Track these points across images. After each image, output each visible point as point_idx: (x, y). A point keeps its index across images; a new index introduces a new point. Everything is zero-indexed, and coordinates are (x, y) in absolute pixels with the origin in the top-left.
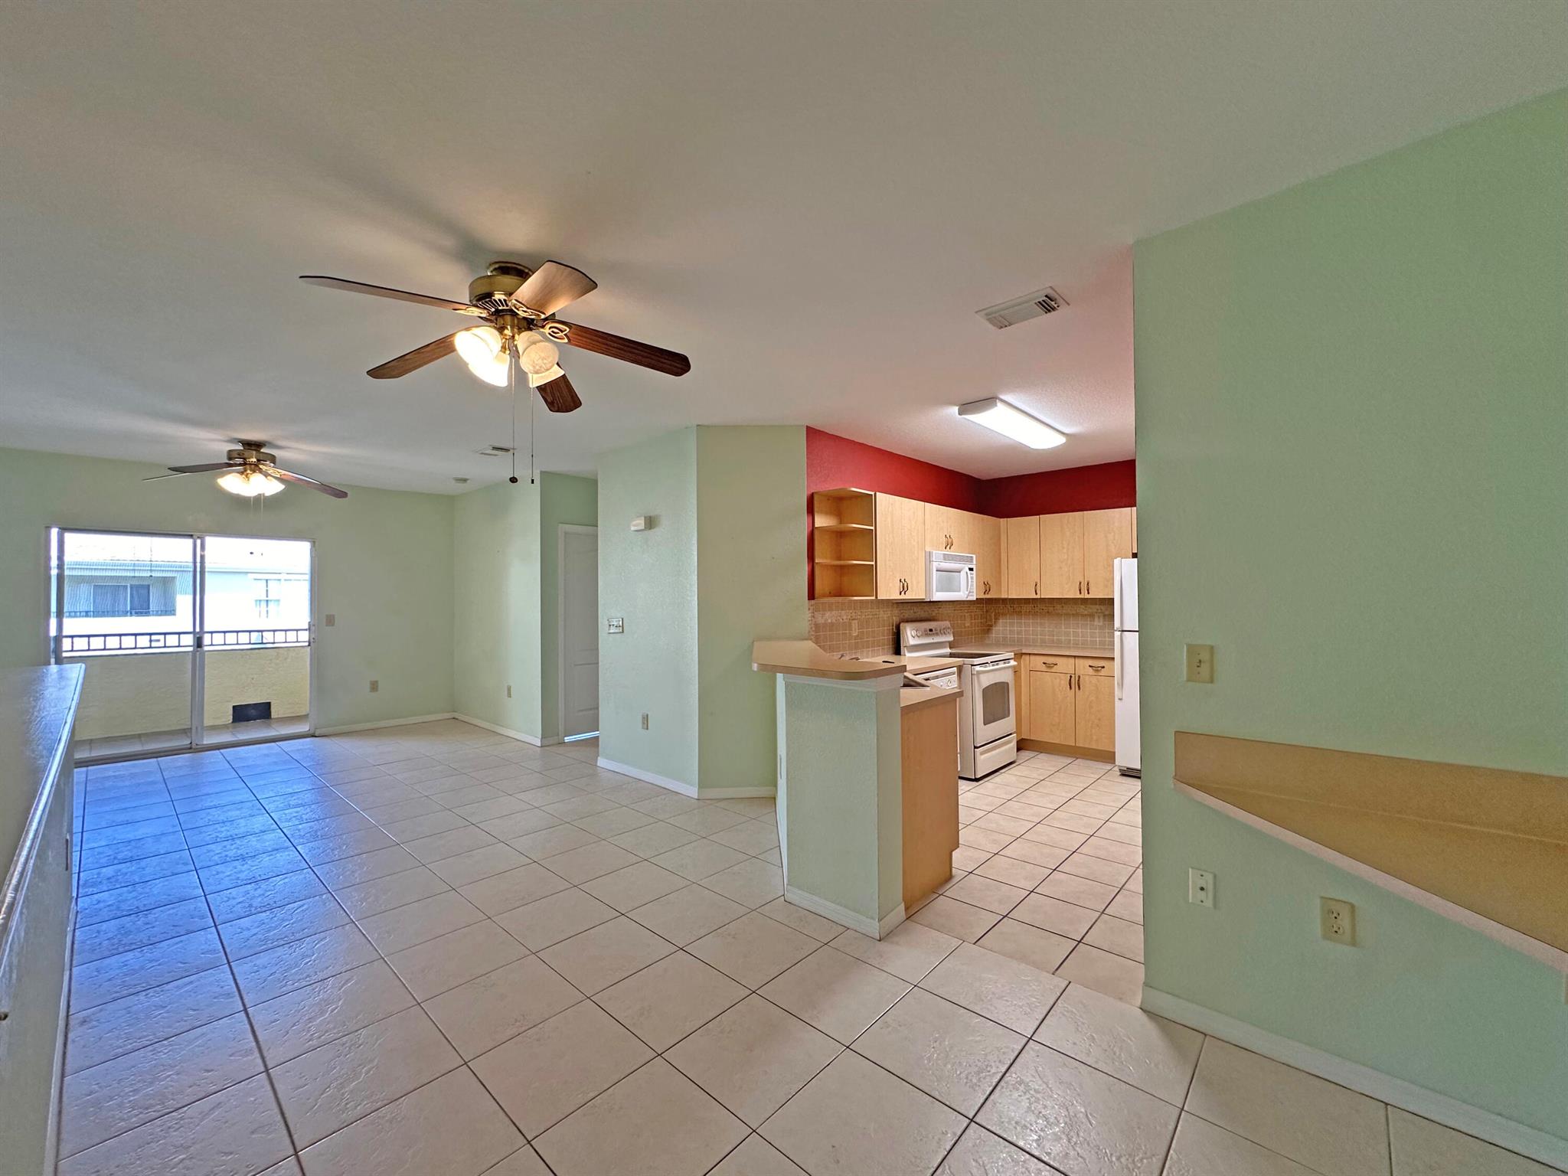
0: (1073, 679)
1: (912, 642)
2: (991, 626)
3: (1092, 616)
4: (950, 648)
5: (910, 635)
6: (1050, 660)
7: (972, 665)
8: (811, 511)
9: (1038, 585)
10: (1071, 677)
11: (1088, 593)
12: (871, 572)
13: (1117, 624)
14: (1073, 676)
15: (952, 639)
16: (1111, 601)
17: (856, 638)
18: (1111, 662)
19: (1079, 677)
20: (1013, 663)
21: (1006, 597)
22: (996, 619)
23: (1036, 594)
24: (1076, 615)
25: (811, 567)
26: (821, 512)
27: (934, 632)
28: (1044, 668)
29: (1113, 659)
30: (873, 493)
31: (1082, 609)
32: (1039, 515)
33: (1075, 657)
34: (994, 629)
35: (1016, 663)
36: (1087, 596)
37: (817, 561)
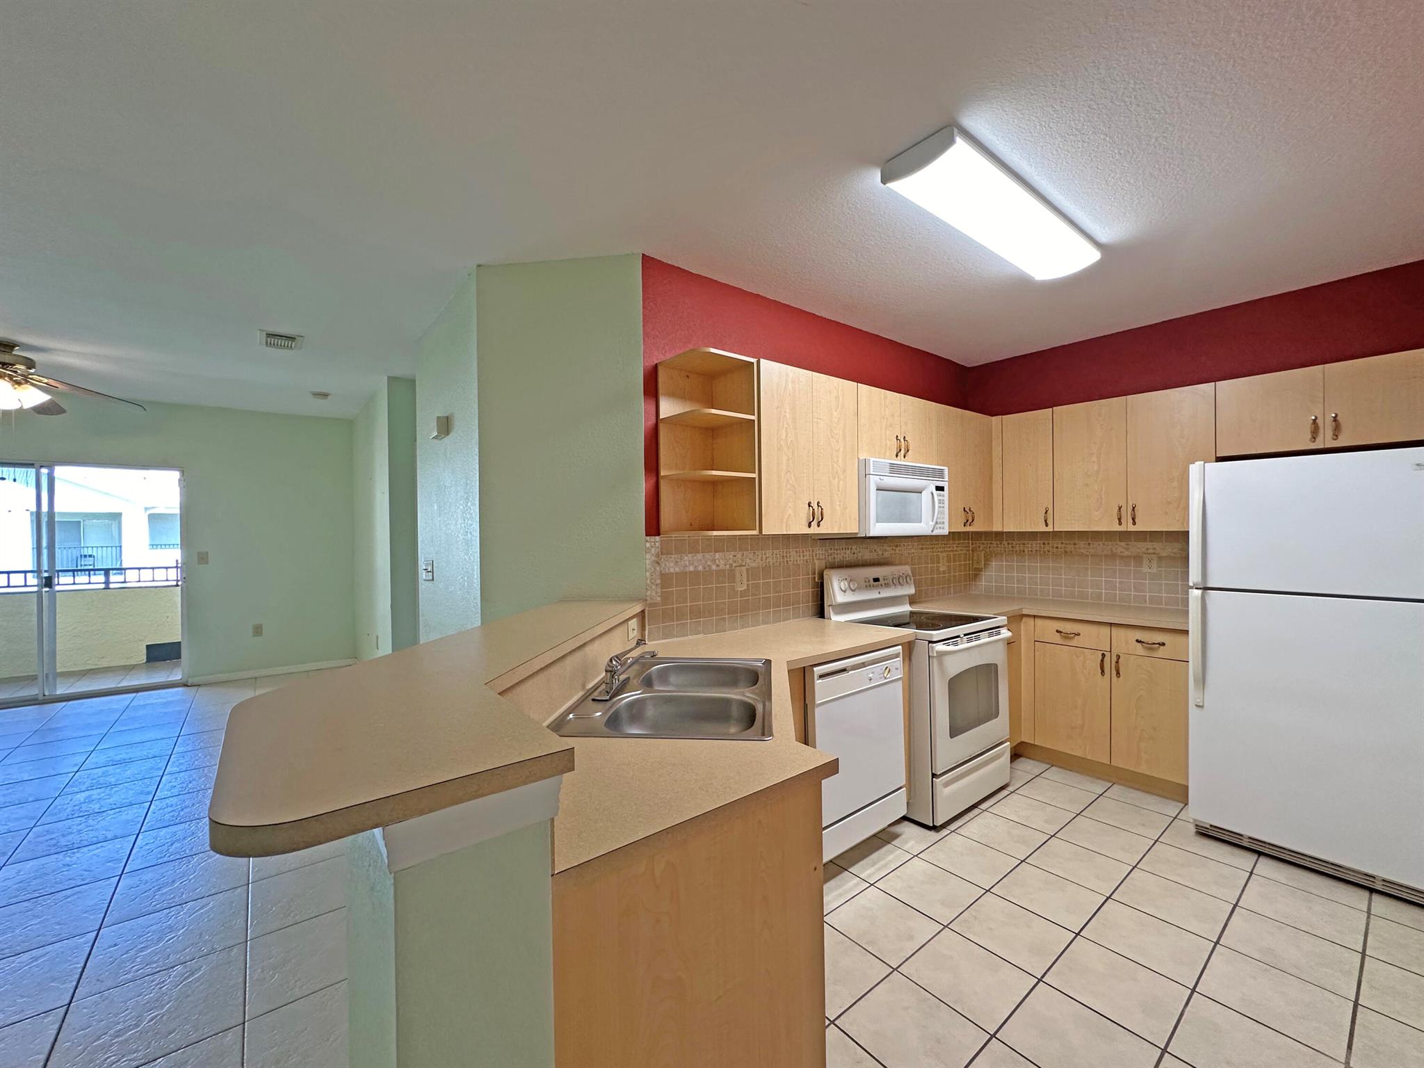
0: (1107, 659)
1: (840, 598)
2: (980, 570)
3: (1138, 559)
4: (911, 603)
5: (839, 590)
6: (1068, 627)
7: (930, 642)
8: (652, 389)
9: (1050, 511)
10: (1103, 655)
11: (1134, 523)
12: (751, 488)
13: (1194, 576)
14: (1108, 654)
15: (914, 592)
16: (1183, 537)
17: (743, 594)
18: (1179, 639)
19: (1118, 657)
20: (1005, 633)
21: (1000, 529)
22: (987, 560)
23: (1047, 525)
24: (1112, 556)
25: (653, 481)
26: (672, 395)
27: (882, 581)
28: (1057, 638)
29: (1186, 632)
30: (754, 360)
31: (1120, 548)
32: (1051, 406)
33: (1111, 624)
34: (985, 575)
35: (1010, 634)
36: (1131, 528)
37: (662, 473)
